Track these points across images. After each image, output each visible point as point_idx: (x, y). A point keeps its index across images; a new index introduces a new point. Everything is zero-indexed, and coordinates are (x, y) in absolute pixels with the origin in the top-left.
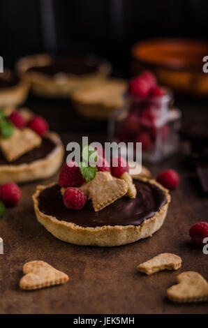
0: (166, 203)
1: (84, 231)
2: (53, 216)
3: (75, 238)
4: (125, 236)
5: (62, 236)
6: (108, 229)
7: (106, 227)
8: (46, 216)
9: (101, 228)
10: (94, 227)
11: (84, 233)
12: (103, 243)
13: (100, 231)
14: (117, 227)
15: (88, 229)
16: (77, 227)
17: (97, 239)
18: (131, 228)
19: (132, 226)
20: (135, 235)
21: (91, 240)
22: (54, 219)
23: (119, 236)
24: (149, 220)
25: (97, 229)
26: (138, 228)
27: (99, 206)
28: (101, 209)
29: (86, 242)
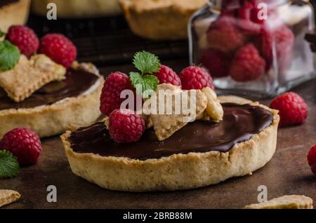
0: (272, 124)
1: (143, 165)
2: (95, 153)
3: (130, 180)
4: (207, 170)
5: (111, 181)
6: (178, 159)
7: (175, 156)
8: (84, 154)
9: (169, 158)
10: (158, 157)
11: (143, 168)
12: (173, 183)
13: (167, 162)
14: (193, 154)
15: (150, 161)
16: (133, 161)
17: (164, 177)
18: (215, 156)
19: (216, 152)
20: (222, 167)
21: (156, 179)
22: (96, 157)
23: (196, 168)
24: (242, 144)
25: (163, 159)
26: (226, 155)
27: (164, 131)
28: (168, 136)
29: (148, 182)
